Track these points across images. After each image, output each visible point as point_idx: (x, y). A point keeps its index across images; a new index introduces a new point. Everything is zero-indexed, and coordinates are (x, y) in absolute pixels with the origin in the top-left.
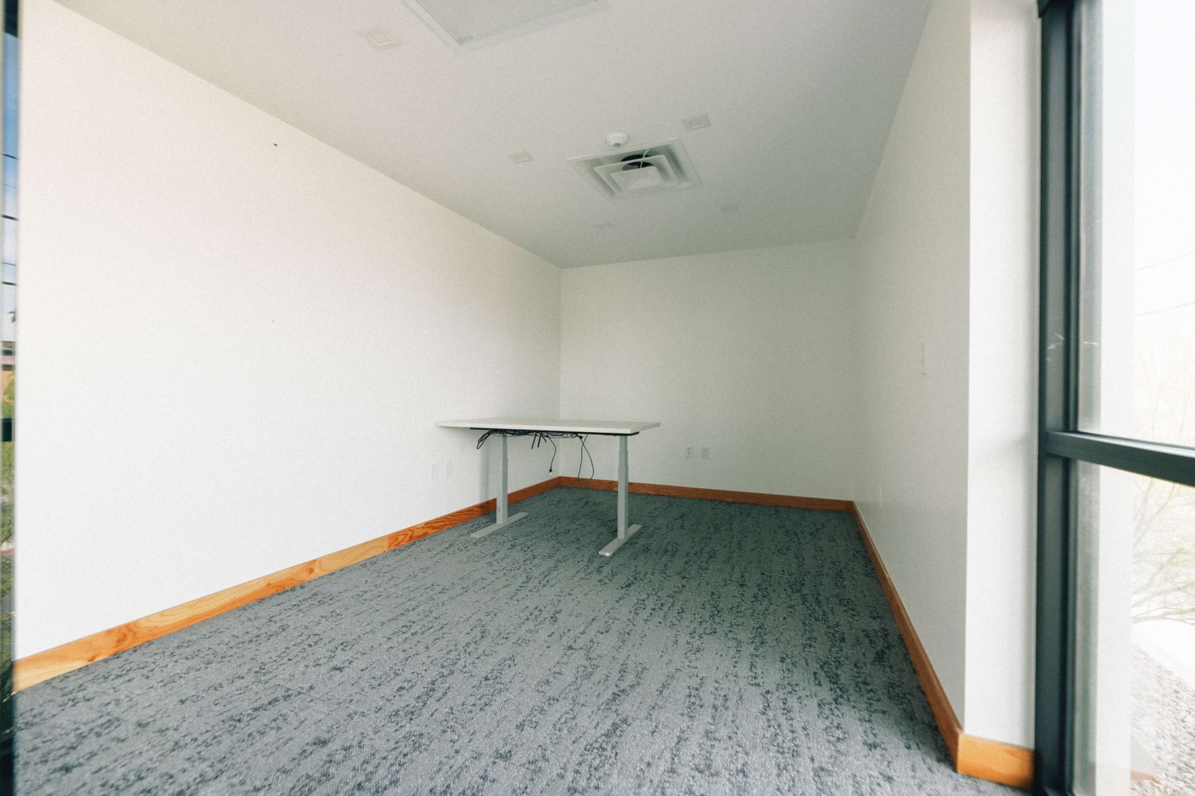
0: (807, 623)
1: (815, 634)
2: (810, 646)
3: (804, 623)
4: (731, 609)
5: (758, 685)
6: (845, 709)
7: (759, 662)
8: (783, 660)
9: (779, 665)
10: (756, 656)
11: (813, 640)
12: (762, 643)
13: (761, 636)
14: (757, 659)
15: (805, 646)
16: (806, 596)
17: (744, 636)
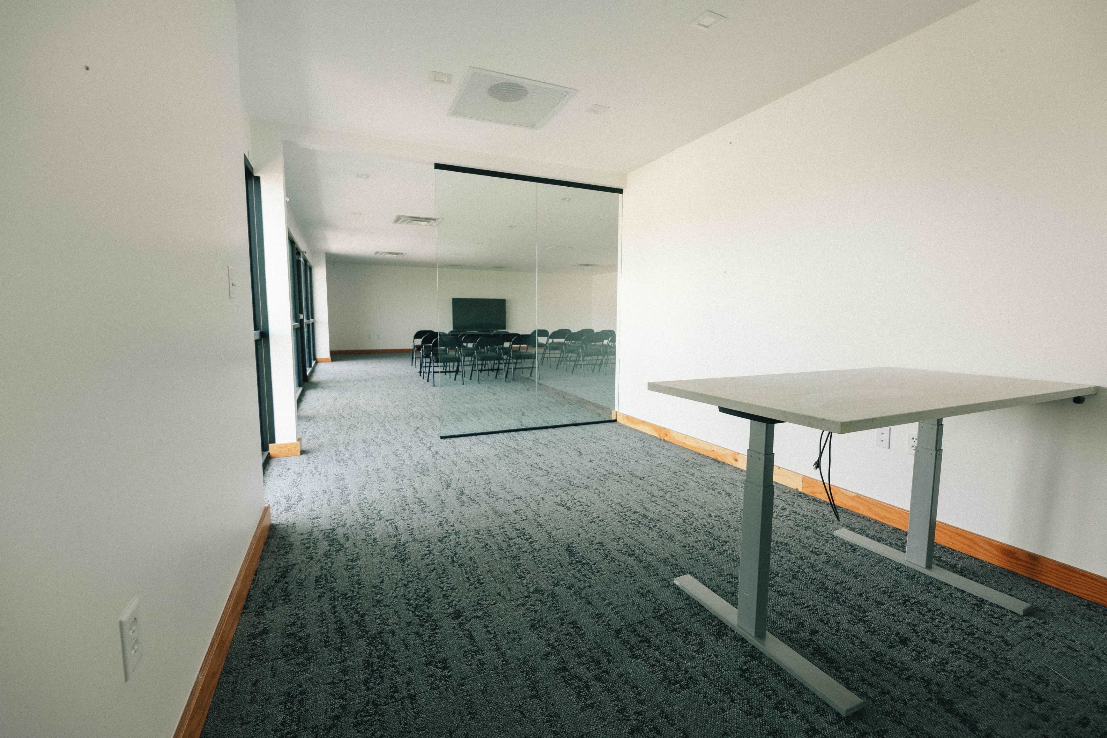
0: (356, 586)
1: (347, 574)
2: (352, 561)
3: (359, 584)
4: (444, 570)
5: (387, 521)
6: (328, 527)
7: (392, 531)
8: (375, 540)
9: (377, 536)
10: (396, 536)
11: (349, 567)
12: (396, 547)
13: (400, 553)
14: (395, 533)
15: (358, 558)
16: (361, 633)
17: (413, 547)
